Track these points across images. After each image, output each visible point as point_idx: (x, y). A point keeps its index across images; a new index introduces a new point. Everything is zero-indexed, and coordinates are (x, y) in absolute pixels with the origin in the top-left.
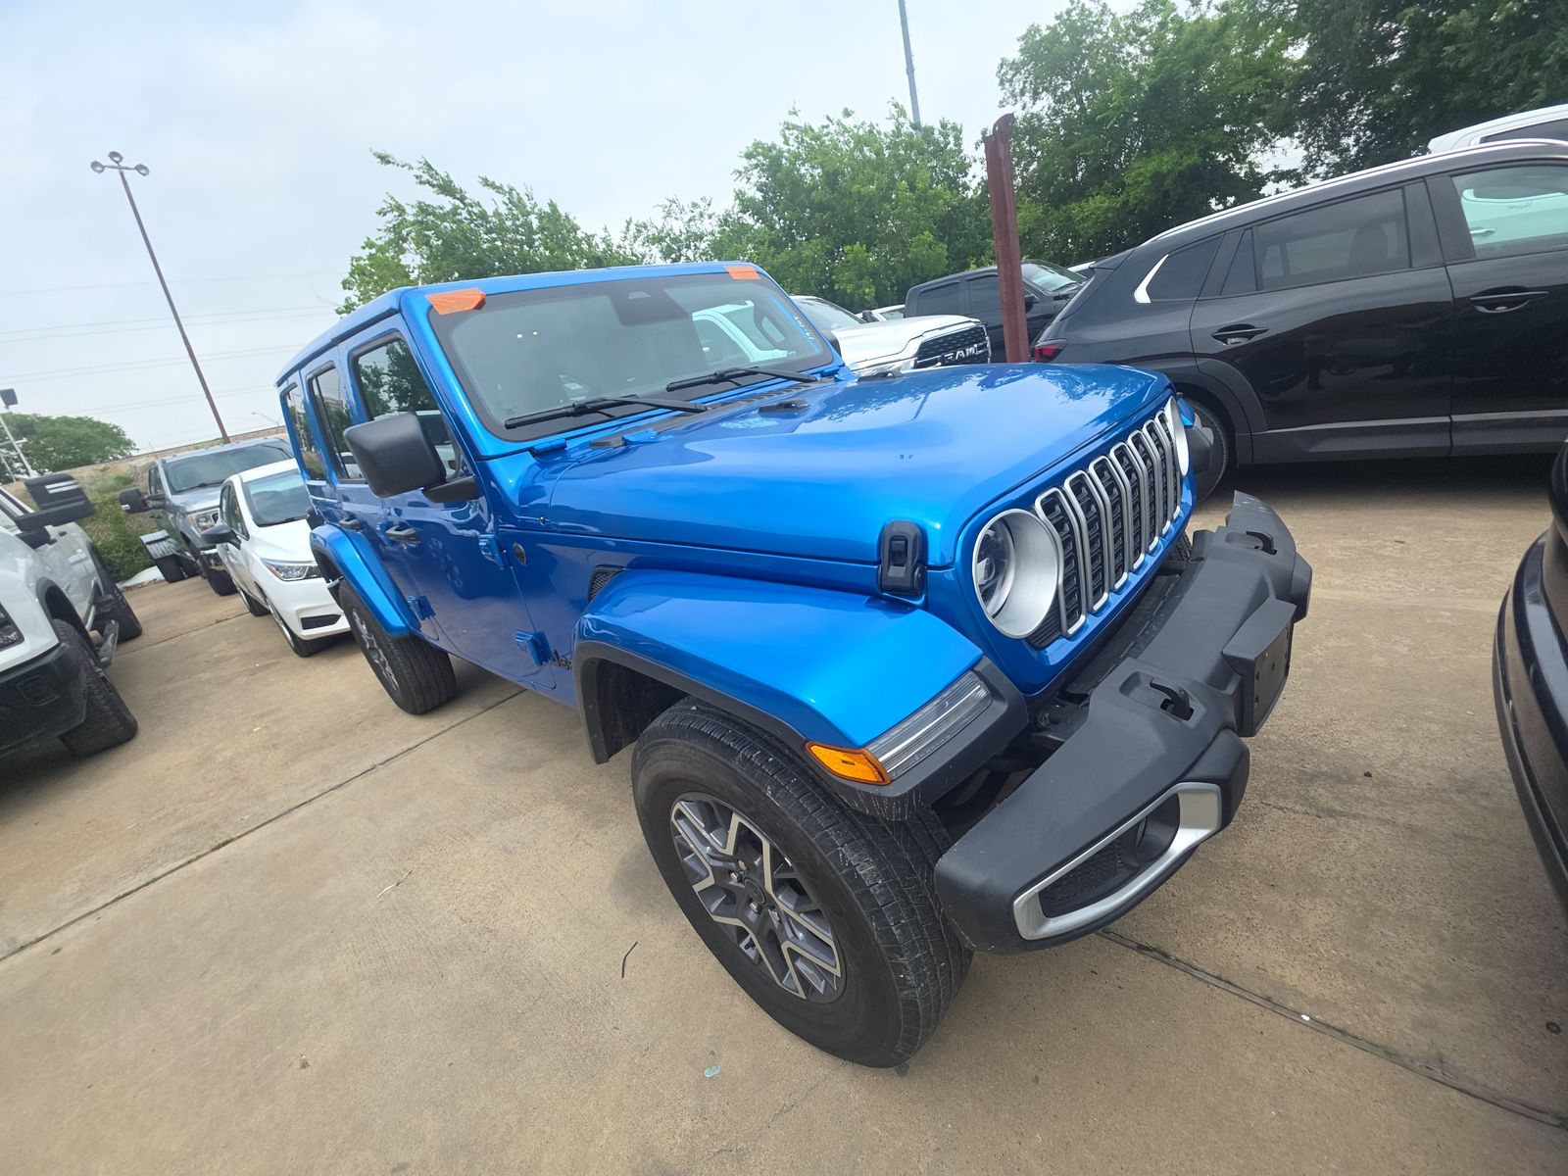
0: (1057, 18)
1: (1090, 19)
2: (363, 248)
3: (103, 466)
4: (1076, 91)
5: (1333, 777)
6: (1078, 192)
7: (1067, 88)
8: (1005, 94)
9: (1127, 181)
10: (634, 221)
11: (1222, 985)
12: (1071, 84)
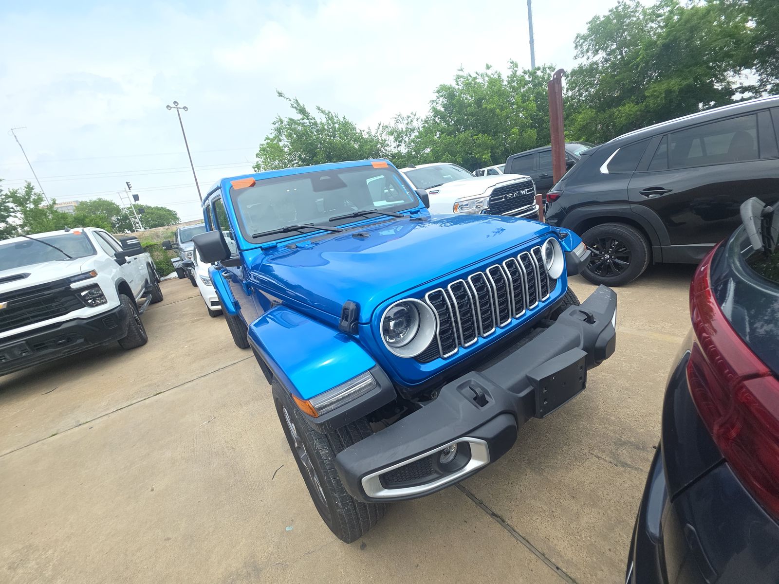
0: (610, 11)
1: (629, 10)
2: (265, 140)
3: (168, 227)
4: (619, 48)
5: (634, 445)
6: (619, 102)
7: (614, 47)
8: (578, 52)
9: (647, 94)
10: (382, 125)
11: (524, 542)
12: (616, 45)
